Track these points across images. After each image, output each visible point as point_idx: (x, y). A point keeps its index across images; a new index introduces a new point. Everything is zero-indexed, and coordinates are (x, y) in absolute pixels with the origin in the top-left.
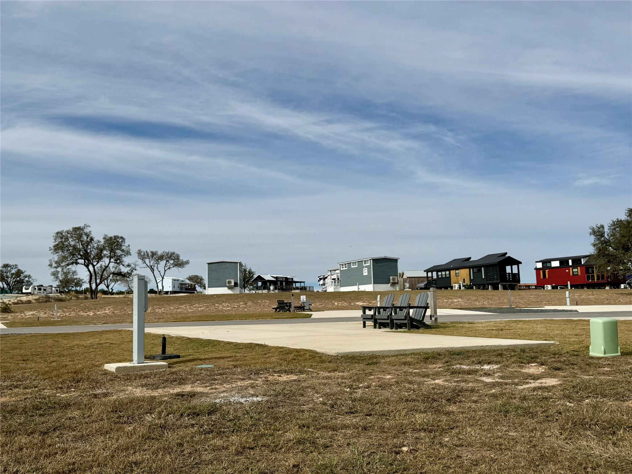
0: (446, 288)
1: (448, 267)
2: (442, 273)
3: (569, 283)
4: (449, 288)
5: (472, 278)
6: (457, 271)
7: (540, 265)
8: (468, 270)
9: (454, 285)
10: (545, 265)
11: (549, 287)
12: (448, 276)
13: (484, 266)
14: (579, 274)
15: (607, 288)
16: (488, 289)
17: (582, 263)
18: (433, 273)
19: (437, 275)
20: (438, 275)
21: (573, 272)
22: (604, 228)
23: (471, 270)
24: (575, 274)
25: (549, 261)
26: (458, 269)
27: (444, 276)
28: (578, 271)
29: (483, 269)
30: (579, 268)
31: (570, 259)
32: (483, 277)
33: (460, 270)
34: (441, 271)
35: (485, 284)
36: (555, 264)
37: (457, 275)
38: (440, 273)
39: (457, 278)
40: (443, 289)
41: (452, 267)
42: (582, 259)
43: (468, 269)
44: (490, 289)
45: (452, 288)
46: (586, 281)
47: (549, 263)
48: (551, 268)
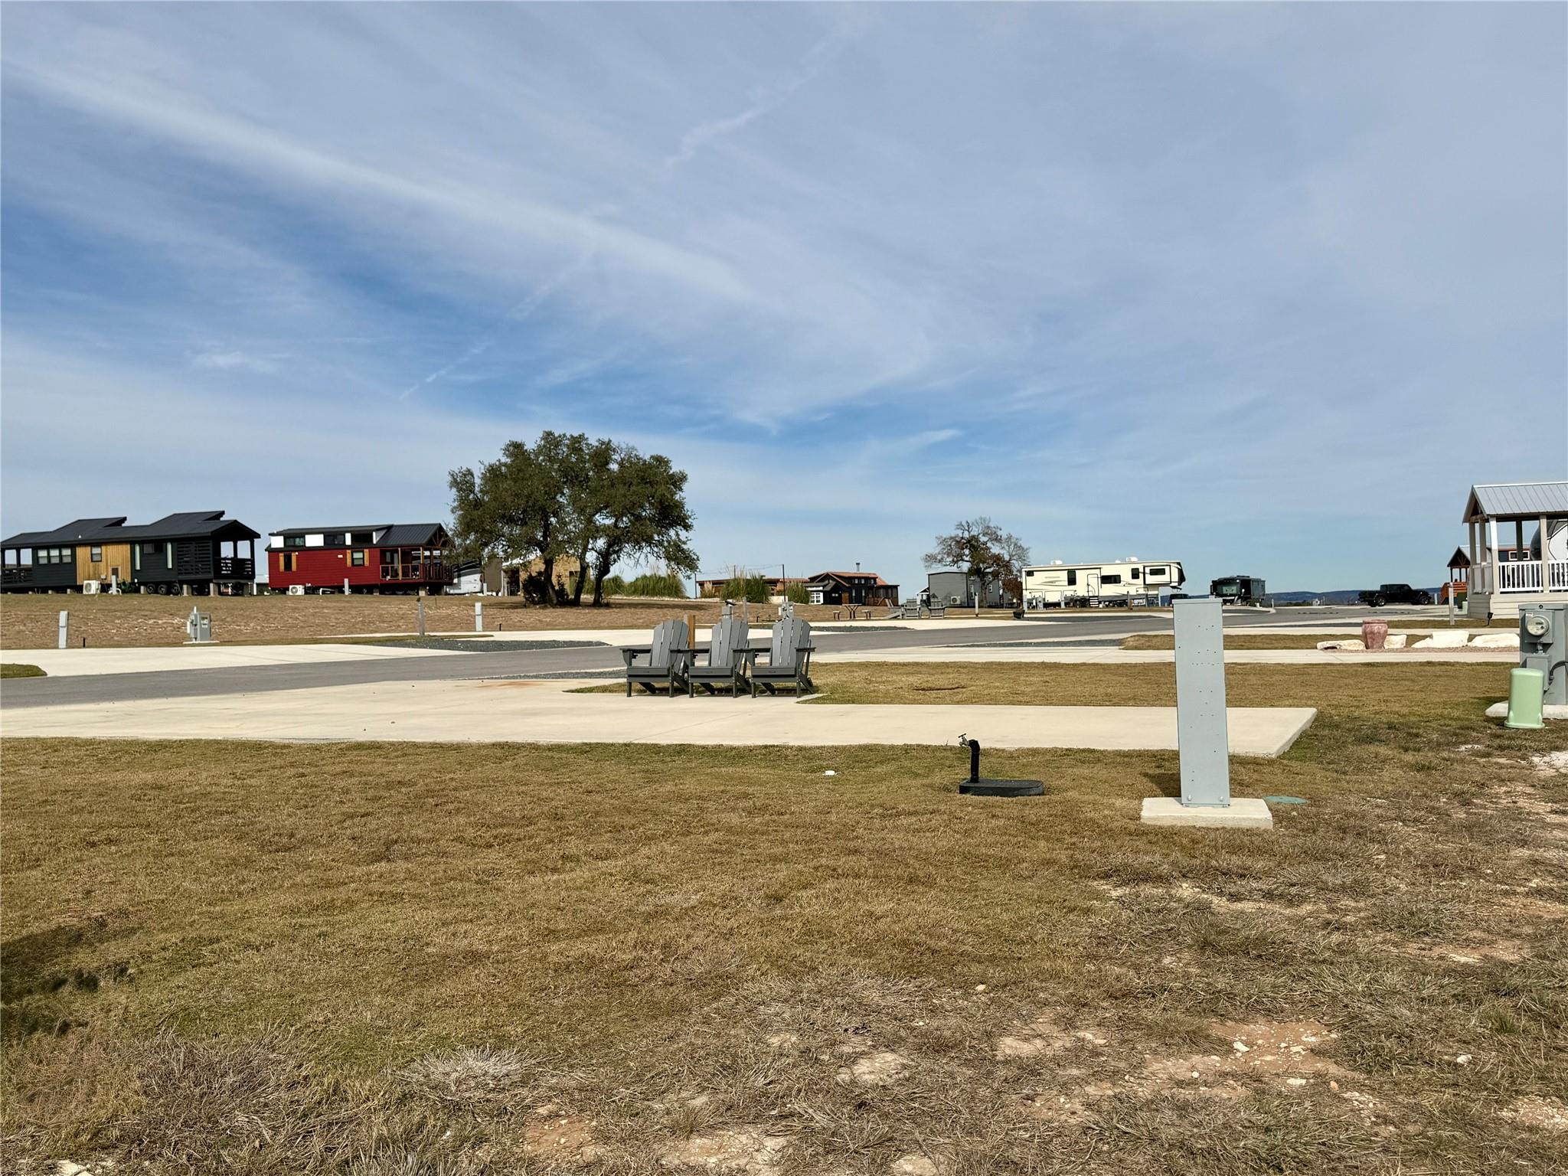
0: (60, 590)
1: (69, 538)
2: (48, 553)
3: (346, 581)
4: (69, 590)
5: (138, 568)
6: (96, 550)
7: (278, 542)
8: (127, 548)
9: (86, 582)
10: (290, 542)
11: (300, 590)
12: (67, 560)
13: (172, 540)
14: (367, 563)
15: (422, 593)
16: (179, 593)
17: (375, 542)
18: (23, 551)
19: (35, 558)
20: (38, 558)
21: (353, 559)
22: (472, 475)
23: (137, 548)
24: (356, 563)
25: (302, 534)
26: (98, 544)
27: (55, 561)
28: (363, 558)
29: (169, 546)
30: (366, 551)
31: (348, 532)
32: (170, 566)
33: (103, 548)
34: (48, 547)
35: (175, 582)
36: (315, 541)
37: (95, 559)
38: (43, 553)
39: (94, 567)
40: (50, 592)
41: (80, 540)
42: (374, 533)
43: (129, 546)
44: (185, 594)
45: (79, 589)
46: (378, 579)
47: (300, 537)
48: (304, 549)
